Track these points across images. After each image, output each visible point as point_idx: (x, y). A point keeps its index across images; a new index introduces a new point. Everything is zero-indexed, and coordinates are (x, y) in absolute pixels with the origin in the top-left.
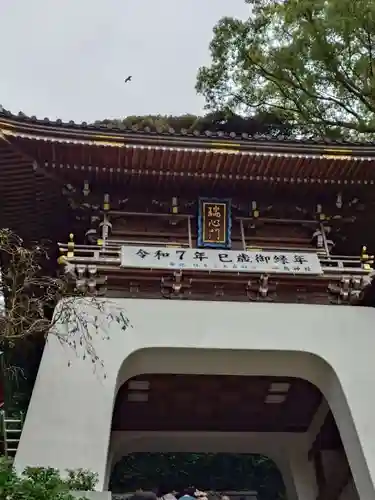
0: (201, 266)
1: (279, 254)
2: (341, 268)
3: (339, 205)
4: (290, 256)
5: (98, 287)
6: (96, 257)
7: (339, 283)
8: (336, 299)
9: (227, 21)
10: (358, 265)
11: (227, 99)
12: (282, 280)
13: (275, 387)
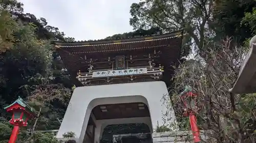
0: (114, 75)
1: (136, 69)
2: (153, 71)
3: (155, 53)
4: (139, 69)
5: (88, 83)
6: (87, 76)
7: (153, 75)
8: (153, 80)
9: (134, 4)
10: (159, 70)
11: (140, 26)
12: (137, 76)
13: (140, 105)
